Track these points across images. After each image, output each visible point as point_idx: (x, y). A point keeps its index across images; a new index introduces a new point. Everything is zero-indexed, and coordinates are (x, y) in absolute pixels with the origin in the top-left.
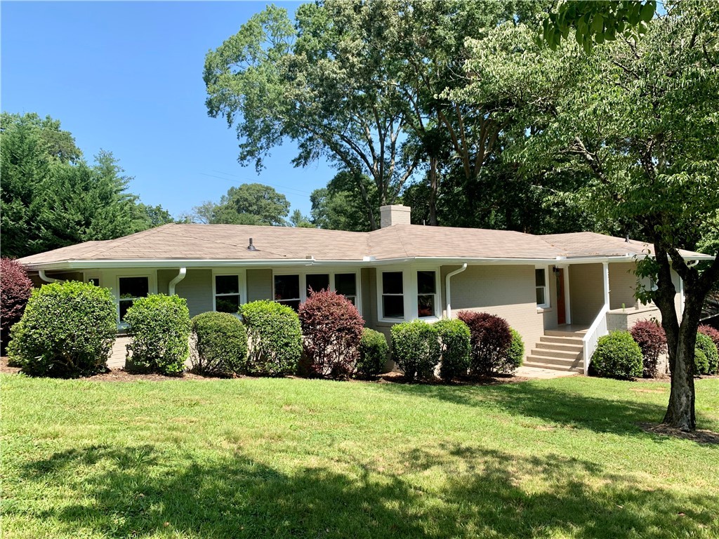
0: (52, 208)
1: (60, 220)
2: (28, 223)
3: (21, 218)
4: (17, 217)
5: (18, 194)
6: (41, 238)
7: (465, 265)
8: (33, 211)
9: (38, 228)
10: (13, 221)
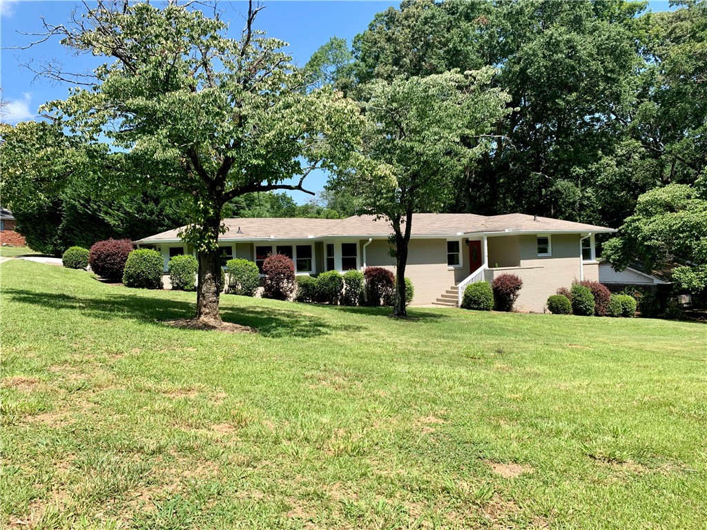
0: (171, 207)
1: (176, 214)
2: (157, 216)
3: (154, 213)
4: (152, 213)
5: (152, 199)
6: (165, 226)
7: (371, 240)
8: (160, 209)
9: (164, 220)
10: (149, 215)
